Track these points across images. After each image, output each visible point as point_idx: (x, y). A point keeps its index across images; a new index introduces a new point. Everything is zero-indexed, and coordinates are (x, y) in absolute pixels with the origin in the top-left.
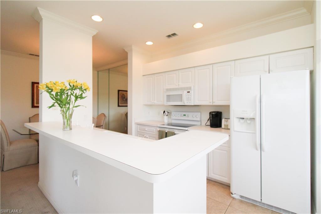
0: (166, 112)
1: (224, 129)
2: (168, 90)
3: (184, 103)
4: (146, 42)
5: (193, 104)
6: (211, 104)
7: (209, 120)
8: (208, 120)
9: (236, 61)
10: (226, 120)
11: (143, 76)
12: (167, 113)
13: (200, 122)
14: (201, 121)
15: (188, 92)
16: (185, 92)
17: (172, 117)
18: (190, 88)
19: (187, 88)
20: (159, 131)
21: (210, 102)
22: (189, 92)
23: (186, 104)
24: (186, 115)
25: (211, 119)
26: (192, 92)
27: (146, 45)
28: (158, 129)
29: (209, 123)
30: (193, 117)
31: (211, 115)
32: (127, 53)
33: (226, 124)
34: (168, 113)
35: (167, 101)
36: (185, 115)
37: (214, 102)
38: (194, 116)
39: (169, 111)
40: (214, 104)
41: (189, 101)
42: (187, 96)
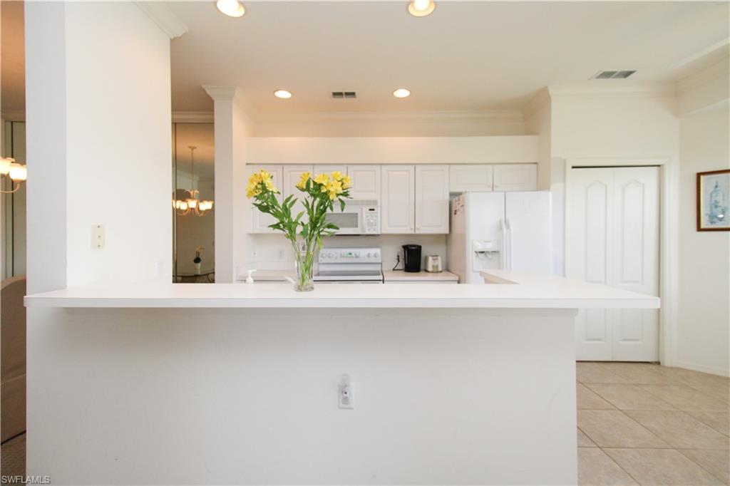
1: (432, 272)
3: (363, 231)
4: (275, 91)
6: (412, 232)
8: (399, 261)
9: (451, 166)
10: (434, 258)
11: (247, 164)
14: (382, 264)
15: (370, 210)
16: (366, 209)
17: (320, 258)
18: (375, 202)
19: (368, 202)
21: (412, 229)
22: (373, 210)
23: (366, 233)
24: (354, 255)
26: (378, 210)
27: (276, 97)
29: (401, 266)
31: (407, 251)
32: (213, 102)
33: (434, 264)
36: (351, 254)
37: (418, 229)
40: (417, 232)
41: (372, 226)
42: (368, 216)
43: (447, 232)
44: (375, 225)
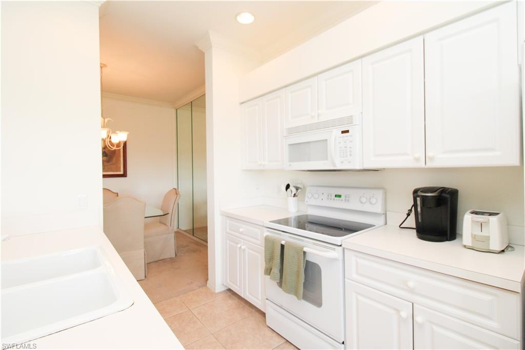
0: (291, 188)
1: (472, 249)
2: (292, 131)
3: (334, 165)
4: (236, 17)
5: (358, 167)
6: (422, 164)
7: (413, 215)
8: (408, 215)
10: (480, 218)
11: (242, 103)
12: (294, 191)
13: (383, 217)
14: (385, 214)
15: (343, 132)
16: (337, 132)
17: (306, 199)
18: (350, 119)
19: (341, 119)
20: (267, 240)
21: (417, 160)
22: (347, 131)
23: (339, 167)
24: (343, 197)
25: (419, 209)
26: (355, 131)
27: (239, 23)
28: (266, 233)
29: (411, 222)
30: (361, 203)
31: (418, 199)
32: (204, 53)
33: (478, 232)
34: (297, 189)
35: (291, 160)
36: (340, 196)
37: (432, 159)
38: (364, 200)
39: (298, 186)
40: (430, 165)
41: (346, 156)
42: (340, 143)
43: (515, 162)
44: (351, 155)
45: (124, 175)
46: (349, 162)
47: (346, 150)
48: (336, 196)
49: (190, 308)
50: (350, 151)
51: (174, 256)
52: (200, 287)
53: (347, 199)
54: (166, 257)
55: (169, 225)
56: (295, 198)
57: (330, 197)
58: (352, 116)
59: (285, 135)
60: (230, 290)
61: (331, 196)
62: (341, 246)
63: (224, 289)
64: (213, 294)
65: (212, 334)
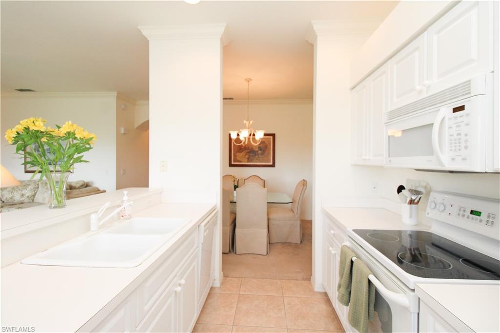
2: (395, 115)
3: (441, 164)
11: (353, 88)
15: (456, 110)
16: (445, 112)
17: (428, 210)
18: (466, 88)
20: (342, 250)
22: (462, 108)
24: (484, 216)
26: (474, 105)
35: (390, 155)
41: (459, 150)
42: (450, 128)
44: (466, 147)
45: (273, 165)
46: (464, 159)
47: (459, 139)
48: (472, 212)
49: (284, 295)
50: (466, 141)
51: (299, 243)
52: (303, 279)
53: (491, 220)
54: (292, 242)
55: (296, 213)
56: (413, 206)
57: (462, 213)
58: (470, 81)
59: (386, 122)
60: (326, 294)
61: (464, 211)
62: (413, 290)
63: (322, 290)
64: (311, 290)
65: (287, 329)
